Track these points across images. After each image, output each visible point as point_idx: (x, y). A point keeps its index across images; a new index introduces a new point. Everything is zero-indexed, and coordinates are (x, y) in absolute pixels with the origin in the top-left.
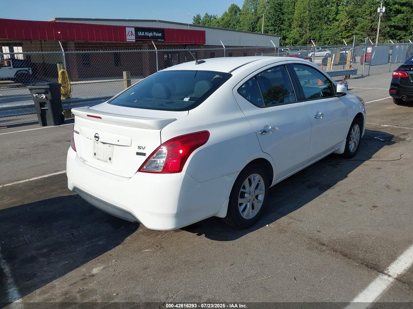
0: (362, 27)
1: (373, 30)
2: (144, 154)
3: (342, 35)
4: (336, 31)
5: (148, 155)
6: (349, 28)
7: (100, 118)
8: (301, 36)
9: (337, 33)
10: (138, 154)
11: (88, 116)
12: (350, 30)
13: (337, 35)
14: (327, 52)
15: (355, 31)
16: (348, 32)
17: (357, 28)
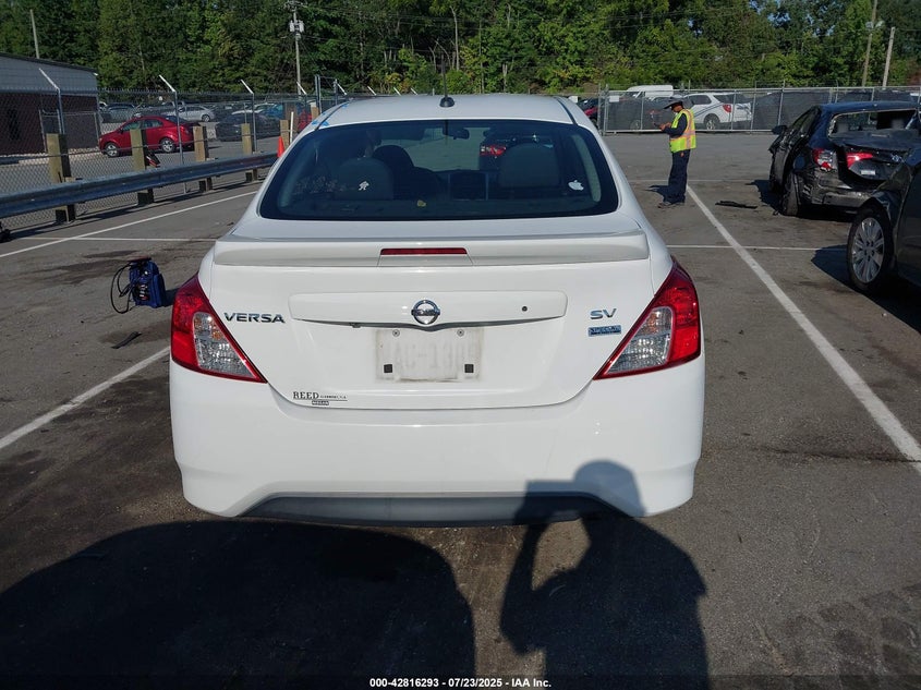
0: (264, 61)
1: (288, 68)
2: (616, 330)
3: (223, 75)
4: (211, 66)
5: (625, 331)
6: (236, 62)
7: (462, 251)
8: (128, 73)
9: (211, 71)
10: (593, 332)
11: (385, 251)
12: (240, 65)
13: (213, 75)
14: (203, 113)
15: (251, 69)
16: (237, 69)
17: (253, 61)
